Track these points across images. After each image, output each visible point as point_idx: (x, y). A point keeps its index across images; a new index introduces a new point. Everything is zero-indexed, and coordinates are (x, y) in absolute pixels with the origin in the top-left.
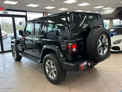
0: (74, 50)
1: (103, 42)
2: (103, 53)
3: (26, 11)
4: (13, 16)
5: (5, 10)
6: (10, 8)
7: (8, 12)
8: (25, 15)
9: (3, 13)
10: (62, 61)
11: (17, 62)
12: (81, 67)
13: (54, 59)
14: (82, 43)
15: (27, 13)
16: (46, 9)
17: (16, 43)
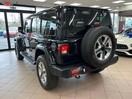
0: (65, 52)
1: (103, 44)
2: (103, 57)
3: (35, 7)
4: (21, 12)
5: (13, 6)
6: (17, 3)
7: (15, 7)
8: (34, 10)
9: (11, 8)
10: (51, 64)
11: (19, 61)
12: (73, 73)
13: (44, 61)
14: (76, 44)
15: (36, 9)
16: (56, 4)
17: (17, 41)
